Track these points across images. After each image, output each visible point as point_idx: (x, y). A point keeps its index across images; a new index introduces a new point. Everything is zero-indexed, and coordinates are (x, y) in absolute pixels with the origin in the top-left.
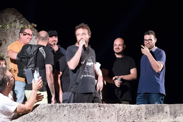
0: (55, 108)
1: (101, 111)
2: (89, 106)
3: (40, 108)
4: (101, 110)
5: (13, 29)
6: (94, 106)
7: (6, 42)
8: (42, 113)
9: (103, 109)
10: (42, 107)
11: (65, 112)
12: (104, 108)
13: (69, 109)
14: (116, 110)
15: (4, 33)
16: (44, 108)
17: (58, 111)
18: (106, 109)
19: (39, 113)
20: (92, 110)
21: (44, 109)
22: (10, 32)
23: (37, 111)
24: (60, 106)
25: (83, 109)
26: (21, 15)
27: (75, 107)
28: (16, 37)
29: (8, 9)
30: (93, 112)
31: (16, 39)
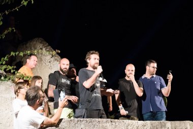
0: (74, 122)
2: (102, 121)
5: (40, 55)
6: (106, 121)
8: (62, 126)
9: (114, 124)
12: (116, 123)
13: (86, 124)
16: (64, 122)
17: (76, 125)
20: (105, 125)
24: (78, 121)
25: (98, 124)
26: (47, 44)
27: (91, 122)
28: (42, 62)
29: (36, 39)
30: (106, 126)
31: (42, 64)
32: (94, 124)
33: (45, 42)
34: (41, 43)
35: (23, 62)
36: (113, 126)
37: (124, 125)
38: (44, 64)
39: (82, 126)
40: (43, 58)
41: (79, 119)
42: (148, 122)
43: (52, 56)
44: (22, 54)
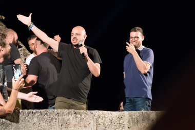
0: (23, 115)
2: (63, 113)
4: (77, 117)
6: (68, 113)
12: (81, 115)
13: (40, 116)
14: (95, 118)
17: (27, 118)
18: (83, 116)
20: (66, 118)
24: (29, 113)
25: (56, 117)
27: (47, 114)
30: (68, 120)
32: (52, 116)
36: (78, 120)
37: (93, 117)
39: (35, 120)
41: (30, 110)
42: (126, 113)
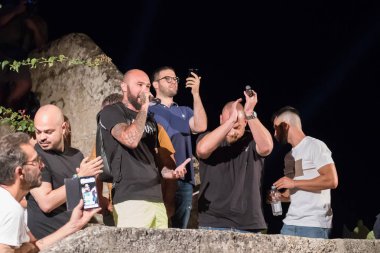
0: (127, 237)
1: (238, 249)
2: (209, 237)
3: (89, 236)
4: (238, 246)
5: (80, 77)
6: (221, 237)
7: (64, 105)
8: (94, 247)
9: (242, 244)
10: (95, 233)
11: (150, 248)
13: (161, 241)
14: (275, 249)
15: (62, 85)
16: (101, 235)
17: (134, 244)
18: (250, 245)
19: (87, 246)
20: (216, 246)
21: (101, 239)
22: (74, 83)
23: (83, 242)
24: (139, 234)
26: (97, 47)
27: (176, 237)
28: (85, 93)
29: (71, 36)
30: (219, 251)
31: (84, 99)
33: (91, 44)
34: (81, 45)
35: (40, 94)
36: (240, 251)
37: (271, 248)
38: (88, 98)
40: (87, 82)
43: (108, 78)
44: (16, 66)
